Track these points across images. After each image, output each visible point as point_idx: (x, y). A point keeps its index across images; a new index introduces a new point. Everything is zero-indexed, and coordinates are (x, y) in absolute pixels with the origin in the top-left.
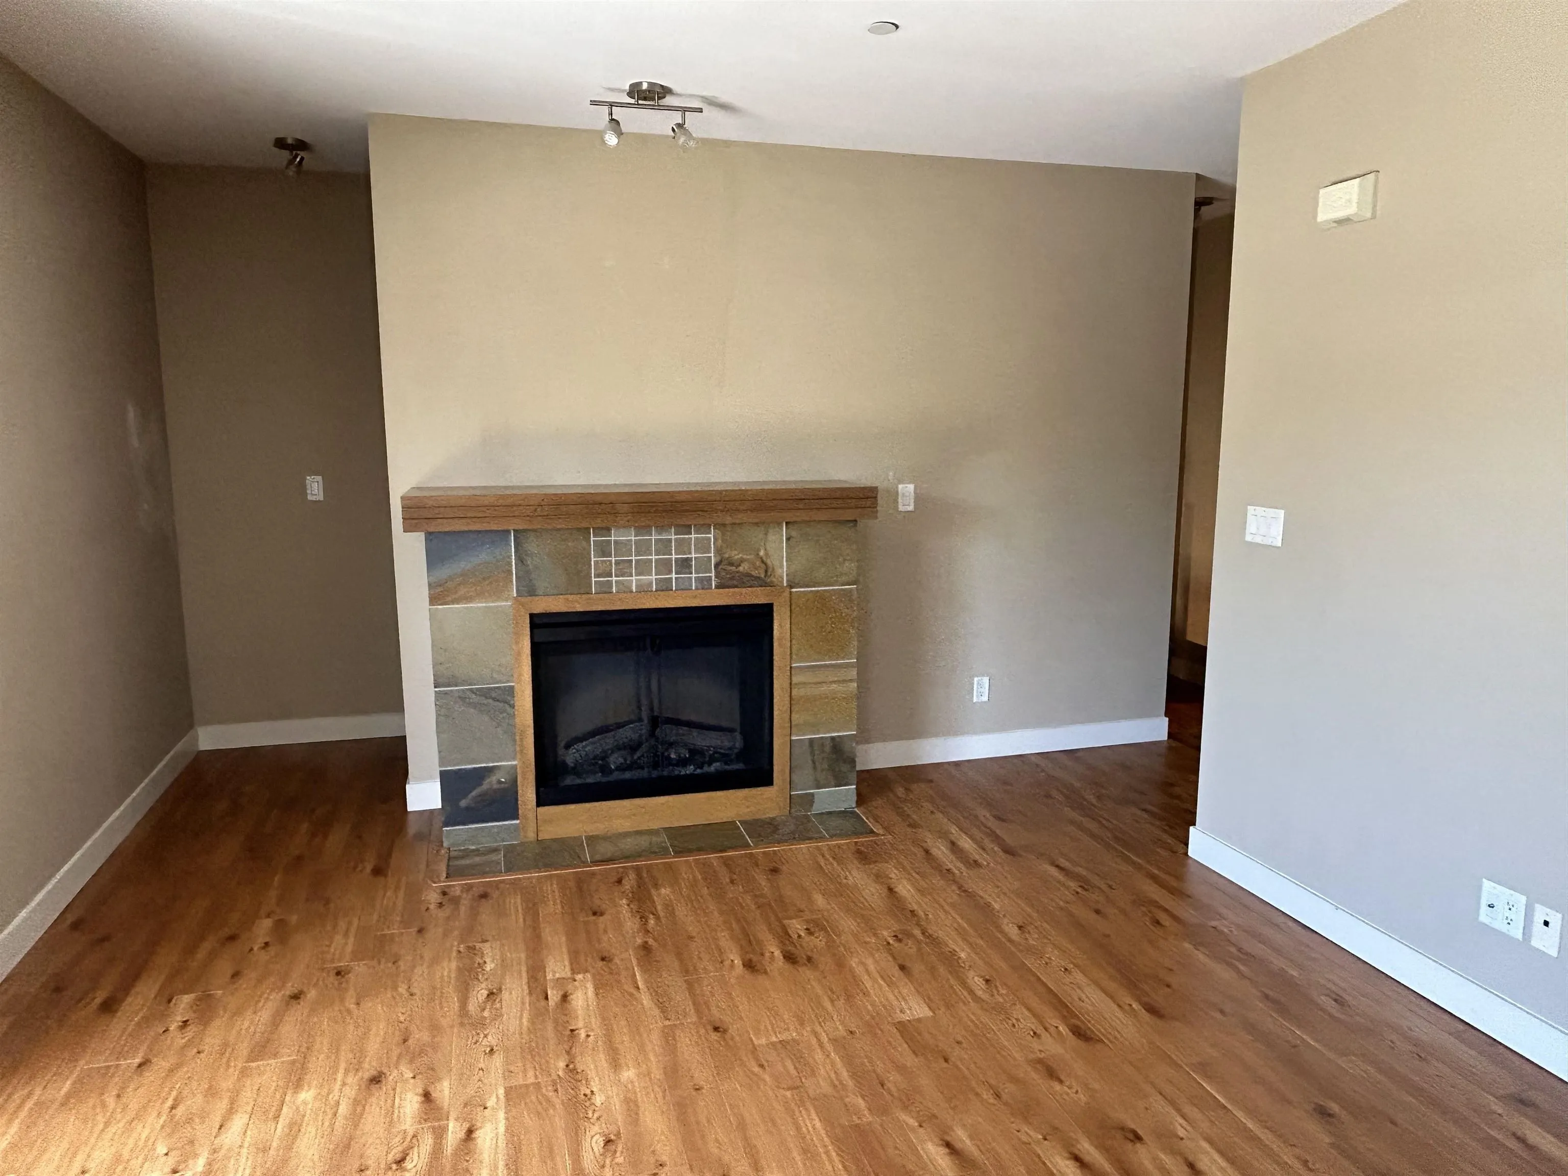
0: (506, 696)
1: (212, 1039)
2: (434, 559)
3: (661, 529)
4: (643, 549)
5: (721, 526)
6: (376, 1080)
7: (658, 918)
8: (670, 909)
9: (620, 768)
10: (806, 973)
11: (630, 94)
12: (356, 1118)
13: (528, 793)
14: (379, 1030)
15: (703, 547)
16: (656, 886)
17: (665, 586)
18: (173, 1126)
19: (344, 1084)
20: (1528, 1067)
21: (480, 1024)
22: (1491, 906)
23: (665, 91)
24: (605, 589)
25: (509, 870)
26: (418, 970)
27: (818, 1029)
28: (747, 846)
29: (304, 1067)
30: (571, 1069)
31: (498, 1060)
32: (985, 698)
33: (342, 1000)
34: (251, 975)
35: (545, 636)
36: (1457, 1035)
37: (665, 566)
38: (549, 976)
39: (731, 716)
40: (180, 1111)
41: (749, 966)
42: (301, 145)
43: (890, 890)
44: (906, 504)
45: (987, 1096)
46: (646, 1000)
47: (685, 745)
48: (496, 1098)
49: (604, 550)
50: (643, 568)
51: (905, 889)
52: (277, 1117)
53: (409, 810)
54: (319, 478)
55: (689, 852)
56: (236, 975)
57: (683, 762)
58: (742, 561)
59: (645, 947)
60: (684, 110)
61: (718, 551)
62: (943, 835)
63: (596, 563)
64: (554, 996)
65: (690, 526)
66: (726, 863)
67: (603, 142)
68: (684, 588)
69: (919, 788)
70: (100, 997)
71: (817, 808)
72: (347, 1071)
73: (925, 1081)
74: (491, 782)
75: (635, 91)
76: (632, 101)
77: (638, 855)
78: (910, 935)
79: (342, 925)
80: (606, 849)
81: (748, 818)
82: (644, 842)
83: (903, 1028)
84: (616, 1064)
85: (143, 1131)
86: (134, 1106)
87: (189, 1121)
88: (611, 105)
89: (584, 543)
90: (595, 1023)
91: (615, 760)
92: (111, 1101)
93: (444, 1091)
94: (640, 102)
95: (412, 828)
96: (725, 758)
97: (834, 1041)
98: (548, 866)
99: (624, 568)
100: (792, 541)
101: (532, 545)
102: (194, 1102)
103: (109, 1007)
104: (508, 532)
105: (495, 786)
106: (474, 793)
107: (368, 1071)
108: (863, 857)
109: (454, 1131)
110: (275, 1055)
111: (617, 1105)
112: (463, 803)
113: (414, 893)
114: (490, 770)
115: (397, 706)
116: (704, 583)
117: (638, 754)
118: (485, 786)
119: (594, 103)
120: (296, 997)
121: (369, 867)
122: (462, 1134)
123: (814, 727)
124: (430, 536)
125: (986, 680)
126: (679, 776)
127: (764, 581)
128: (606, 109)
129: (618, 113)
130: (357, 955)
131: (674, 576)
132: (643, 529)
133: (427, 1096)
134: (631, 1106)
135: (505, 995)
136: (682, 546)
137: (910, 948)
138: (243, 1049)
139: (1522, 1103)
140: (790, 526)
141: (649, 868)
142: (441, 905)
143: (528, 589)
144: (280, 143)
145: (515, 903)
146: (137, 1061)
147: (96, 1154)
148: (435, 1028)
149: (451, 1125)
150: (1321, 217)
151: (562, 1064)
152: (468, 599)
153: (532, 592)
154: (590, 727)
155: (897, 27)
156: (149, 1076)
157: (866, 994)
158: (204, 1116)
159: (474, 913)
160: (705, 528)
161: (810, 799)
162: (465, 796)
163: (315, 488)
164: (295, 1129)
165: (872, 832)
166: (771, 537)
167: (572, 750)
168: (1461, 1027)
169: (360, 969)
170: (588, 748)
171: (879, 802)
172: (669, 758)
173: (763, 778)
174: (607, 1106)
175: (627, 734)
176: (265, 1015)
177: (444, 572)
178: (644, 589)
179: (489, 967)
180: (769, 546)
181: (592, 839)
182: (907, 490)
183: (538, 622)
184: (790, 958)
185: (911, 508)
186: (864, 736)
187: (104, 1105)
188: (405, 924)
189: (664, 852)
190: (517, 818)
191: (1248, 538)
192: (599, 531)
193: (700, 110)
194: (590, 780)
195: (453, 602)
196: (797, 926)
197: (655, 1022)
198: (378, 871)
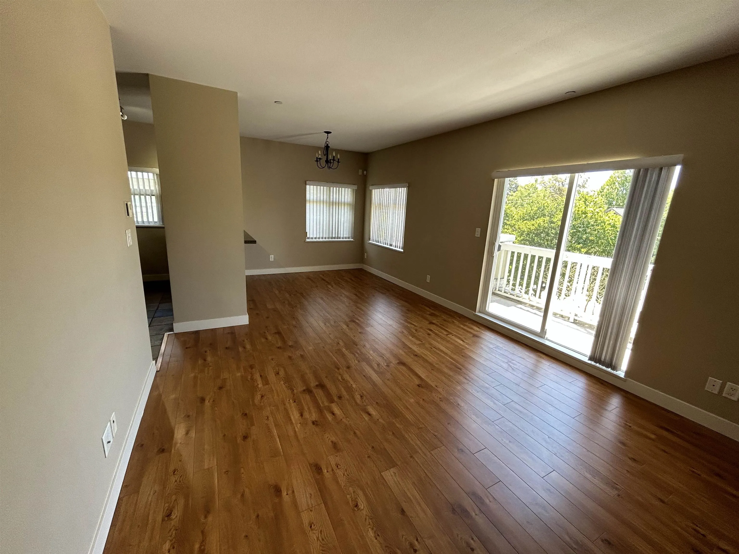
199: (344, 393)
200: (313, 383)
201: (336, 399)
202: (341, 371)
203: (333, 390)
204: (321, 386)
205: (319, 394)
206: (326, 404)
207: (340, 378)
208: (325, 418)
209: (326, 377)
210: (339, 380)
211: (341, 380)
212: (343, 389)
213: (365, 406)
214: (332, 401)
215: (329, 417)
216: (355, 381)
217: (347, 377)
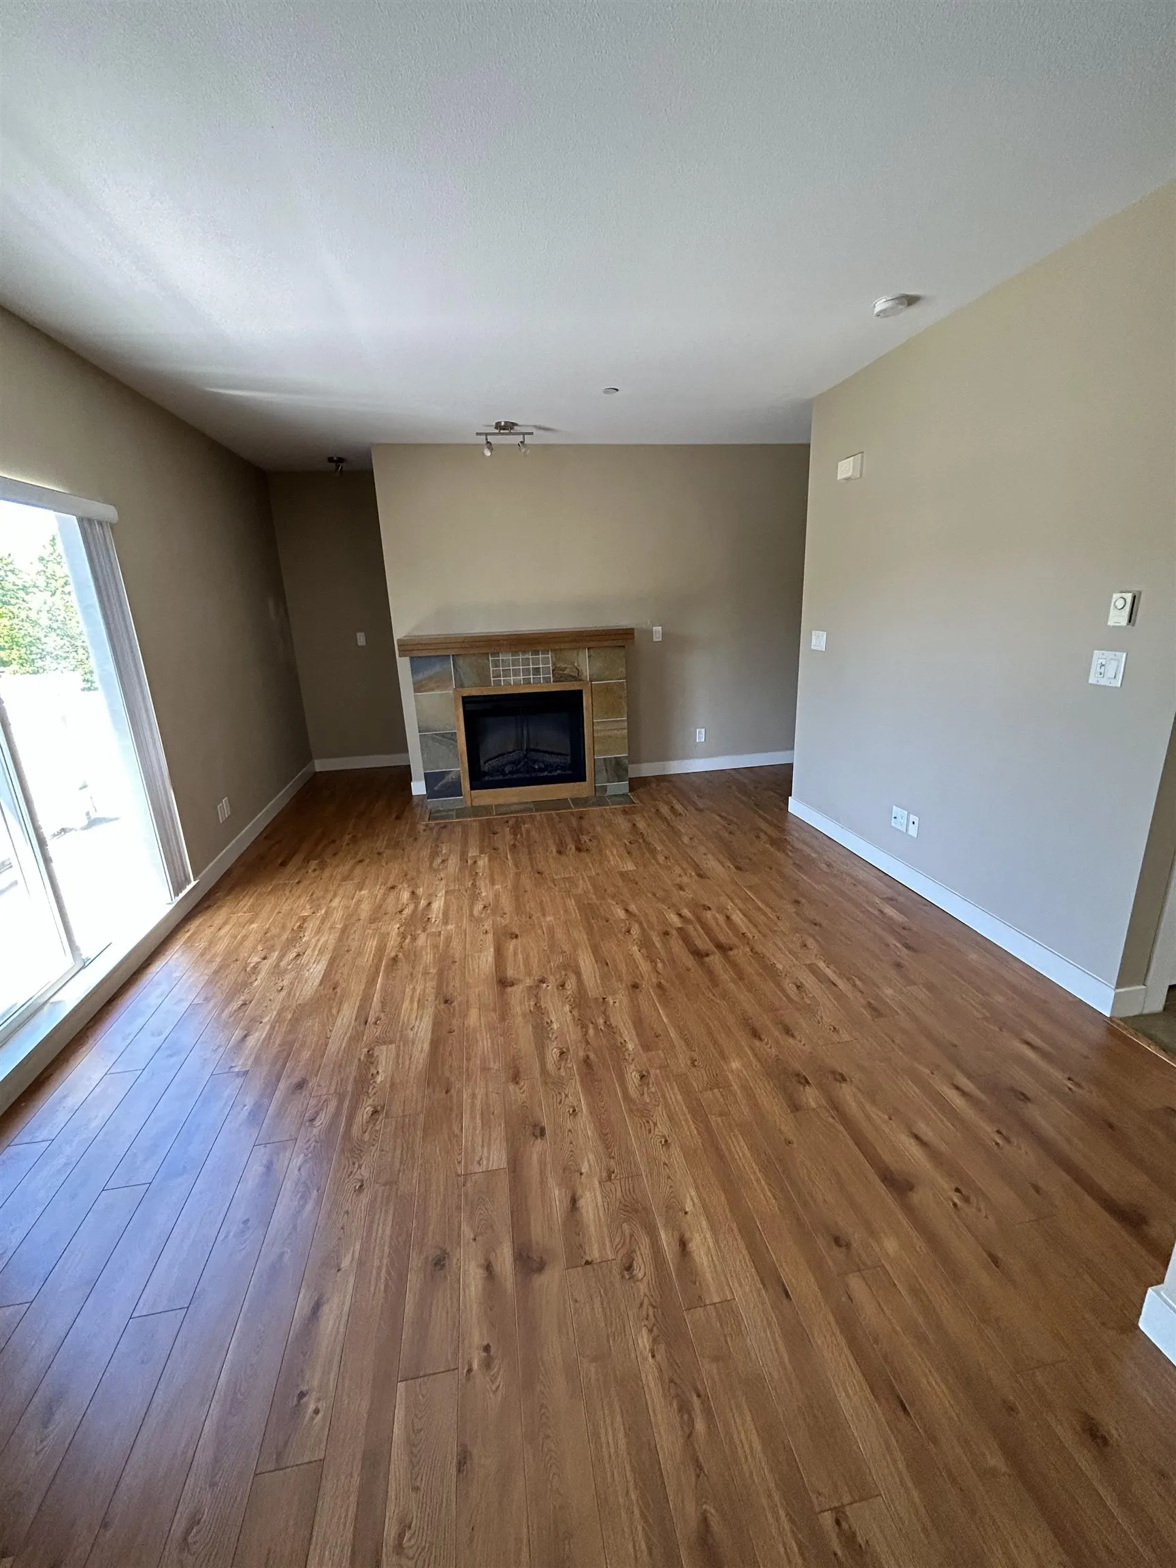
0: (453, 737)
1: (327, 873)
2: (414, 671)
3: (524, 652)
4: (515, 663)
5: (554, 651)
6: (393, 888)
7: (522, 835)
8: (528, 832)
9: (511, 773)
10: (584, 854)
11: (496, 428)
12: (384, 899)
13: (466, 784)
14: (395, 872)
15: (545, 661)
16: (524, 823)
17: (527, 682)
18: (311, 901)
19: (380, 888)
20: (914, 895)
21: (437, 871)
22: (895, 818)
23: (514, 424)
24: (498, 683)
25: (457, 818)
26: (413, 853)
27: (583, 873)
28: (571, 808)
29: (363, 883)
30: (474, 885)
31: (443, 882)
32: (703, 740)
33: (381, 862)
34: (341, 854)
35: (470, 707)
36: (880, 879)
37: (527, 671)
38: (470, 855)
39: (566, 748)
40: (314, 896)
41: (560, 852)
42: (341, 460)
43: (634, 825)
44: (657, 637)
45: (650, 895)
46: (510, 863)
47: (543, 762)
48: (441, 893)
49: (496, 664)
50: (516, 673)
51: (641, 825)
52: (353, 899)
53: (413, 794)
54: (363, 634)
55: (542, 810)
56: (335, 854)
57: (541, 770)
58: (566, 668)
59: (514, 845)
60: (524, 434)
61: (554, 664)
62: (669, 803)
63: (493, 671)
64: (470, 862)
65: (538, 651)
66: (558, 814)
67: (483, 454)
68: (537, 681)
69: (663, 784)
70: (280, 861)
71: (608, 793)
72: (381, 885)
73: (625, 890)
74: (448, 778)
75: (498, 426)
76: (497, 431)
77: (517, 812)
78: (637, 841)
79: (381, 837)
80: (503, 810)
81: (574, 797)
82: (523, 807)
83: (622, 874)
84: (493, 883)
85: (302, 901)
86: (297, 894)
87: (318, 899)
88: (486, 434)
89: (486, 661)
90: (487, 870)
91: (507, 769)
92: (288, 893)
93: (420, 891)
94: (502, 431)
95: (415, 800)
96: (563, 768)
97: (589, 877)
98: (476, 816)
99: (506, 673)
100: (592, 658)
101: (461, 662)
102: (319, 893)
103: (284, 864)
104: (449, 656)
105: (450, 780)
106: (440, 784)
107: (389, 885)
108: (625, 812)
109: (423, 903)
110: (352, 880)
111: (491, 896)
112: (436, 788)
113: (413, 827)
114: (448, 772)
115: (404, 749)
116: (547, 680)
117: (519, 766)
118: (444, 781)
119: (478, 434)
120: (361, 861)
121: (394, 816)
122: (426, 904)
123: (606, 752)
124: (412, 659)
125: (703, 730)
126: (541, 777)
127: (577, 678)
128: (484, 437)
129: (490, 438)
130: (387, 847)
131: (532, 676)
132: (515, 653)
133: (413, 893)
134: (497, 896)
135: (450, 861)
136: (536, 662)
137: (635, 846)
138: (339, 877)
139: (890, 900)
140: (591, 650)
141: (522, 817)
142: (425, 830)
143: (460, 685)
144: (330, 460)
145: (459, 829)
146: (296, 881)
147: (284, 908)
148: (419, 872)
149: (422, 902)
150: (839, 477)
151: (470, 883)
152: (432, 690)
153: (462, 686)
154: (495, 755)
155: (617, 390)
156: (301, 885)
157: (609, 861)
158: (323, 897)
159: (439, 833)
160: (545, 652)
161: (604, 789)
162: (436, 785)
163: (361, 639)
164: (360, 901)
165: (634, 803)
166: (581, 654)
167: (487, 764)
168: (882, 875)
169: (388, 852)
170: (494, 763)
171: (642, 790)
172: (534, 768)
173: (581, 777)
174: (487, 897)
175: (513, 756)
176: (347, 867)
177: (420, 677)
178: (517, 684)
179: (444, 851)
180: (580, 660)
181: (497, 806)
182: (658, 629)
183: (466, 701)
184: (579, 849)
185: (660, 639)
186: (635, 758)
187: (285, 895)
188: (409, 836)
189: (531, 810)
190: (461, 795)
191: (813, 647)
192: (493, 654)
193: (532, 433)
194: (496, 778)
195: (426, 691)
196: (585, 838)
197: (512, 870)
198: (397, 818)
199: (656, 940)
200: (716, 960)
201: (674, 932)
202: (654, 980)
203: (677, 946)
204: (699, 955)
205: (703, 943)
206: (690, 928)
207: (660, 965)
208: (694, 913)
209: (688, 970)
210: (662, 961)
211: (659, 961)
212: (658, 945)
213: (628, 920)
214: (680, 930)
215: (686, 912)
216: (630, 957)
217: (645, 967)
